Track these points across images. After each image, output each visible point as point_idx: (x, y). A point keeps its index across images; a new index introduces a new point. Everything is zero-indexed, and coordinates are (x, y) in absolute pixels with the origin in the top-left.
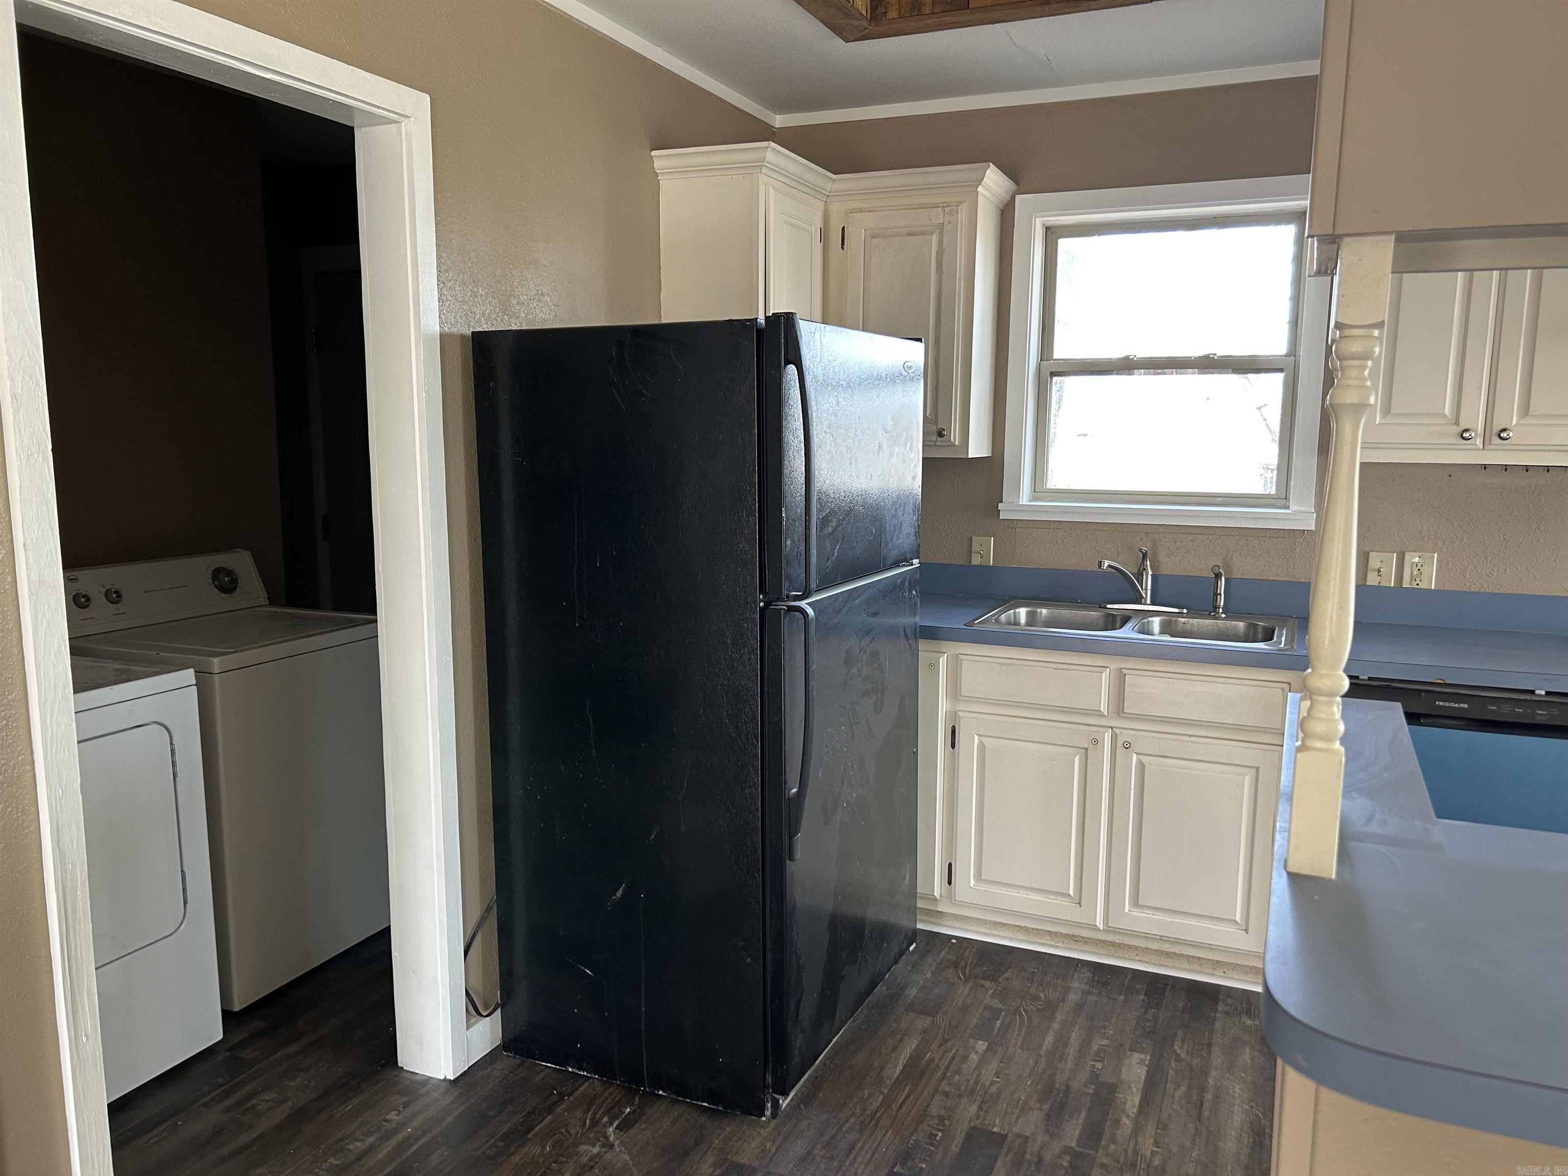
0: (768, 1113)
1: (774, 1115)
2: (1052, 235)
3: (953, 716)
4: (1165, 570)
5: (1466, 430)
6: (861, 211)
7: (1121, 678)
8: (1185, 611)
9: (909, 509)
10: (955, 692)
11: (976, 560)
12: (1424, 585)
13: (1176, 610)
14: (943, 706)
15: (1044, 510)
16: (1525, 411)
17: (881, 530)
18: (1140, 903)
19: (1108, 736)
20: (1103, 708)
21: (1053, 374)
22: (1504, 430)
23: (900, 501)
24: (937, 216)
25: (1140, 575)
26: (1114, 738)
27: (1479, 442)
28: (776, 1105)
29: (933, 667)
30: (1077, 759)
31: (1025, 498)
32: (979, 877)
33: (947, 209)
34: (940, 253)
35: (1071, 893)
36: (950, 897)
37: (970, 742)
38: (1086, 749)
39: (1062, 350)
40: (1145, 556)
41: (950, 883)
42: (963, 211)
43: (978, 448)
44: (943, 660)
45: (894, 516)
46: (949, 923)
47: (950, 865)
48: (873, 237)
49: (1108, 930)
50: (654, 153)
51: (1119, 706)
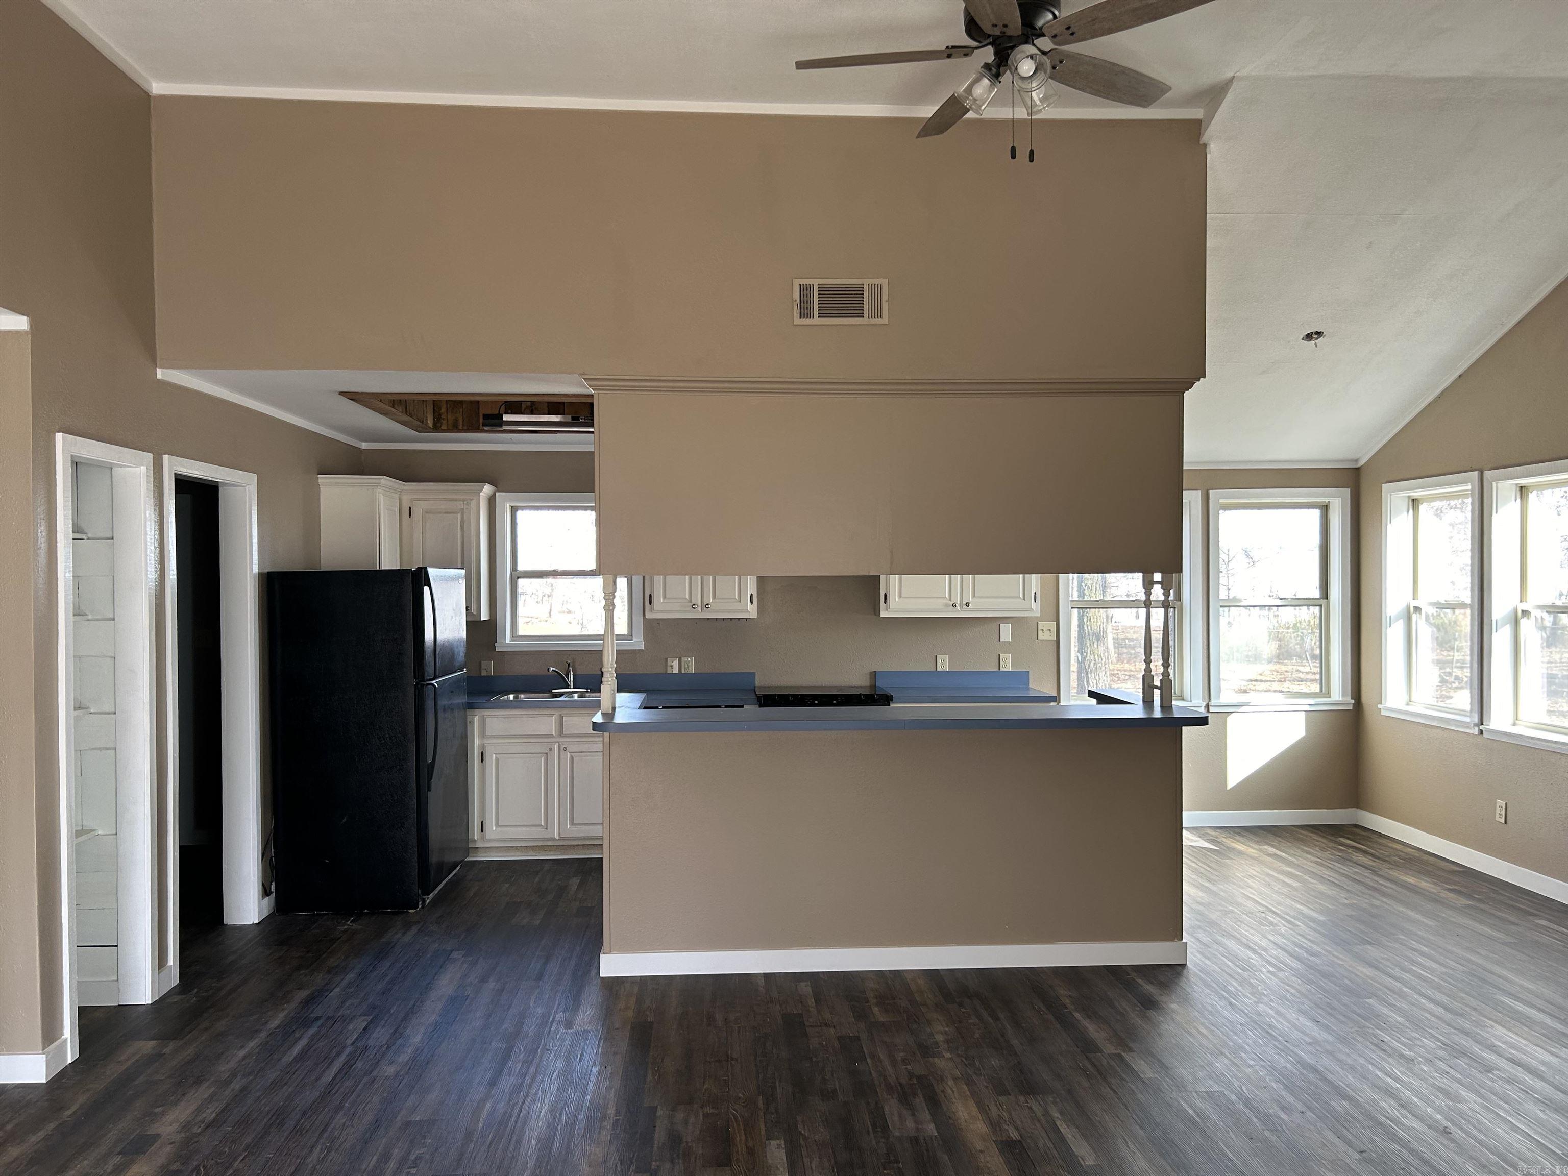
2: (514, 510)
3: (483, 746)
4: (579, 672)
5: (694, 605)
6: (419, 500)
7: (561, 718)
8: (589, 690)
9: (462, 644)
10: (483, 734)
11: (484, 673)
12: (690, 671)
13: (585, 690)
14: (477, 742)
15: (519, 645)
16: (714, 597)
17: (453, 654)
18: (574, 822)
19: (556, 746)
20: (554, 733)
21: (518, 578)
22: (708, 604)
23: (459, 640)
24: (460, 505)
25: (567, 675)
26: (559, 747)
27: (699, 609)
29: (472, 723)
30: (543, 759)
31: (508, 641)
32: (497, 825)
33: (465, 502)
34: (462, 522)
35: (543, 824)
36: (483, 839)
37: (491, 759)
38: (547, 754)
39: (521, 567)
40: (569, 665)
41: (482, 831)
42: (473, 503)
43: (484, 616)
44: (476, 719)
45: (457, 647)
46: (481, 855)
47: (482, 822)
48: (427, 513)
49: (561, 839)
50: (319, 476)
51: (561, 733)
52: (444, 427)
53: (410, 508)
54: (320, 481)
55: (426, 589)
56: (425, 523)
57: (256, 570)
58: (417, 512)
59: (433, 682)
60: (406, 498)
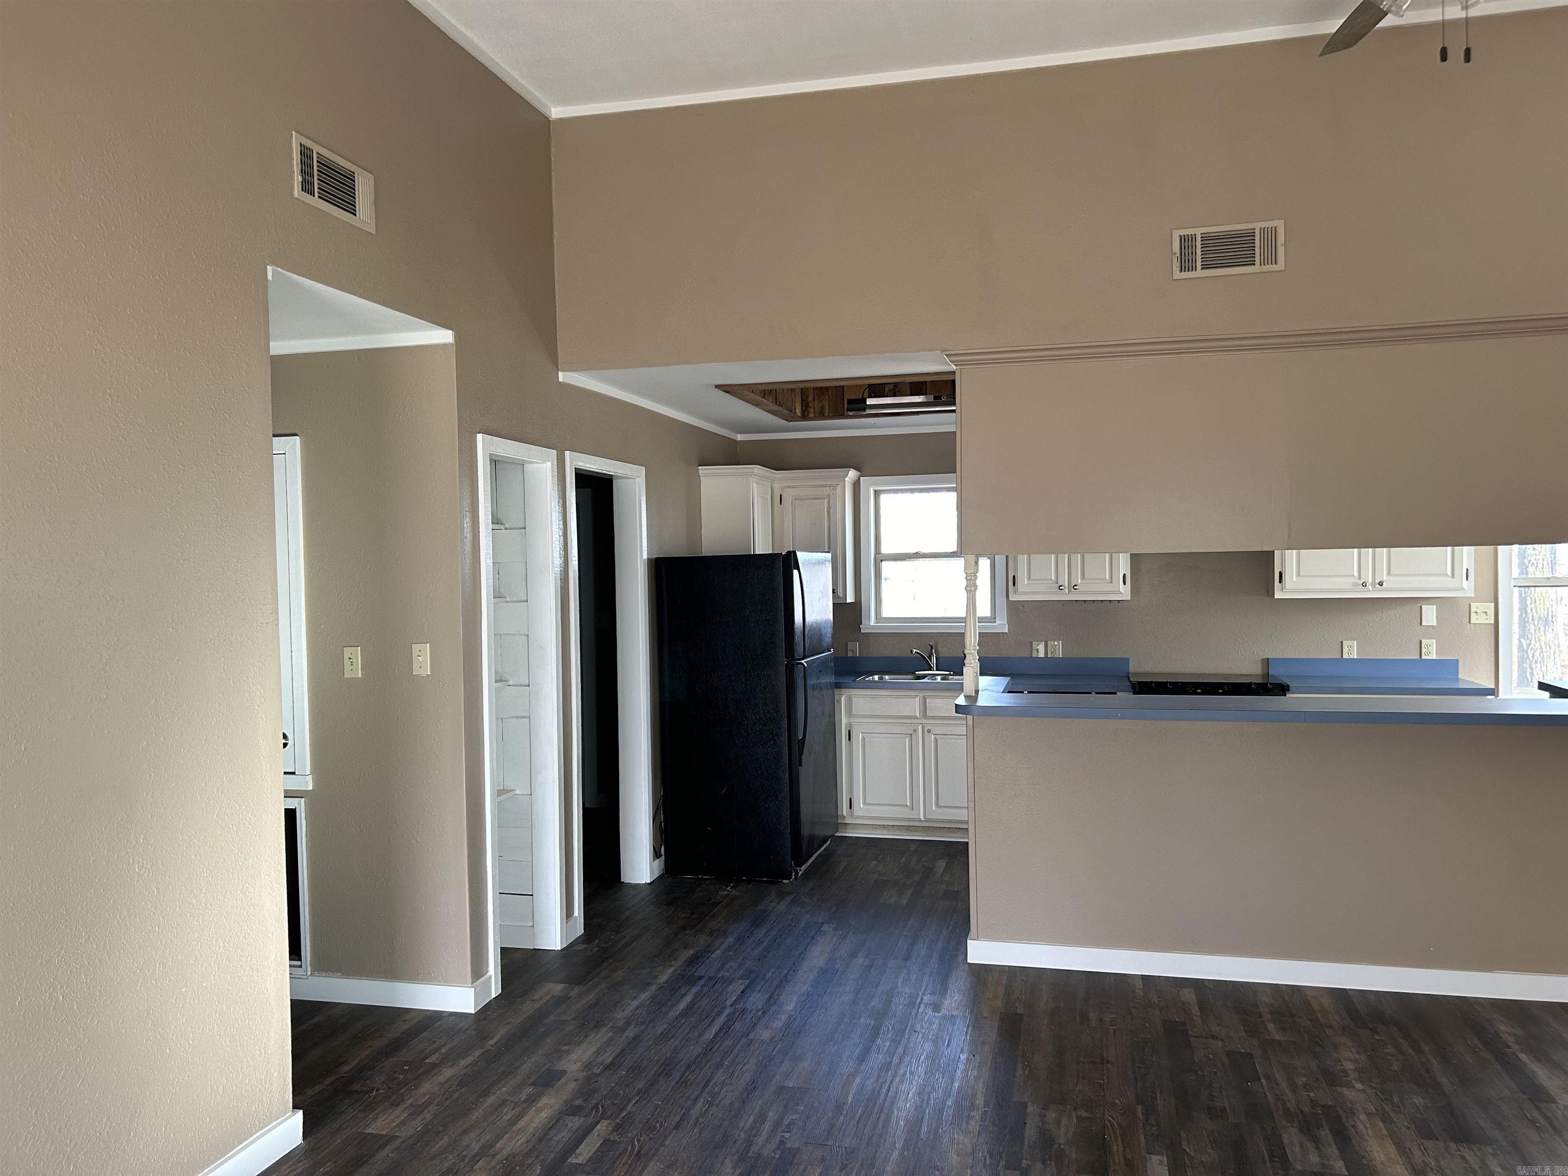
0: (793, 877)
1: (796, 878)
2: (877, 493)
3: (850, 725)
4: (941, 655)
5: (1061, 586)
6: (789, 487)
7: (925, 699)
8: (952, 673)
9: (829, 626)
10: (850, 713)
11: (850, 654)
12: (1057, 656)
13: (948, 673)
14: (844, 721)
15: (883, 628)
16: (1083, 578)
17: (821, 634)
18: (940, 805)
19: (920, 727)
20: (918, 715)
21: (882, 561)
22: (1075, 585)
23: (826, 622)
24: (826, 491)
25: (930, 657)
26: (923, 728)
27: (1067, 590)
28: (797, 873)
29: (839, 701)
30: (907, 739)
31: (872, 623)
32: (865, 803)
33: (831, 488)
34: (829, 507)
35: (908, 804)
36: (852, 815)
37: (858, 737)
38: (911, 735)
39: (885, 549)
40: (932, 647)
41: (851, 808)
42: (839, 489)
43: (850, 599)
44: (843, 698)
45: (825, 629)
46: (850, 831)
47: (850, 799)
48: (796, 499)
49: (927, 820)
50: (700, 468)
51: (925, 716)
52: (811, 415)
53: (781, 495)
54: (700, 472)
55: (795, 572)
56: (795, 509)
57: (645, 556)
58: (787, 499)
59: (803, 661)
60: (777, 486)
